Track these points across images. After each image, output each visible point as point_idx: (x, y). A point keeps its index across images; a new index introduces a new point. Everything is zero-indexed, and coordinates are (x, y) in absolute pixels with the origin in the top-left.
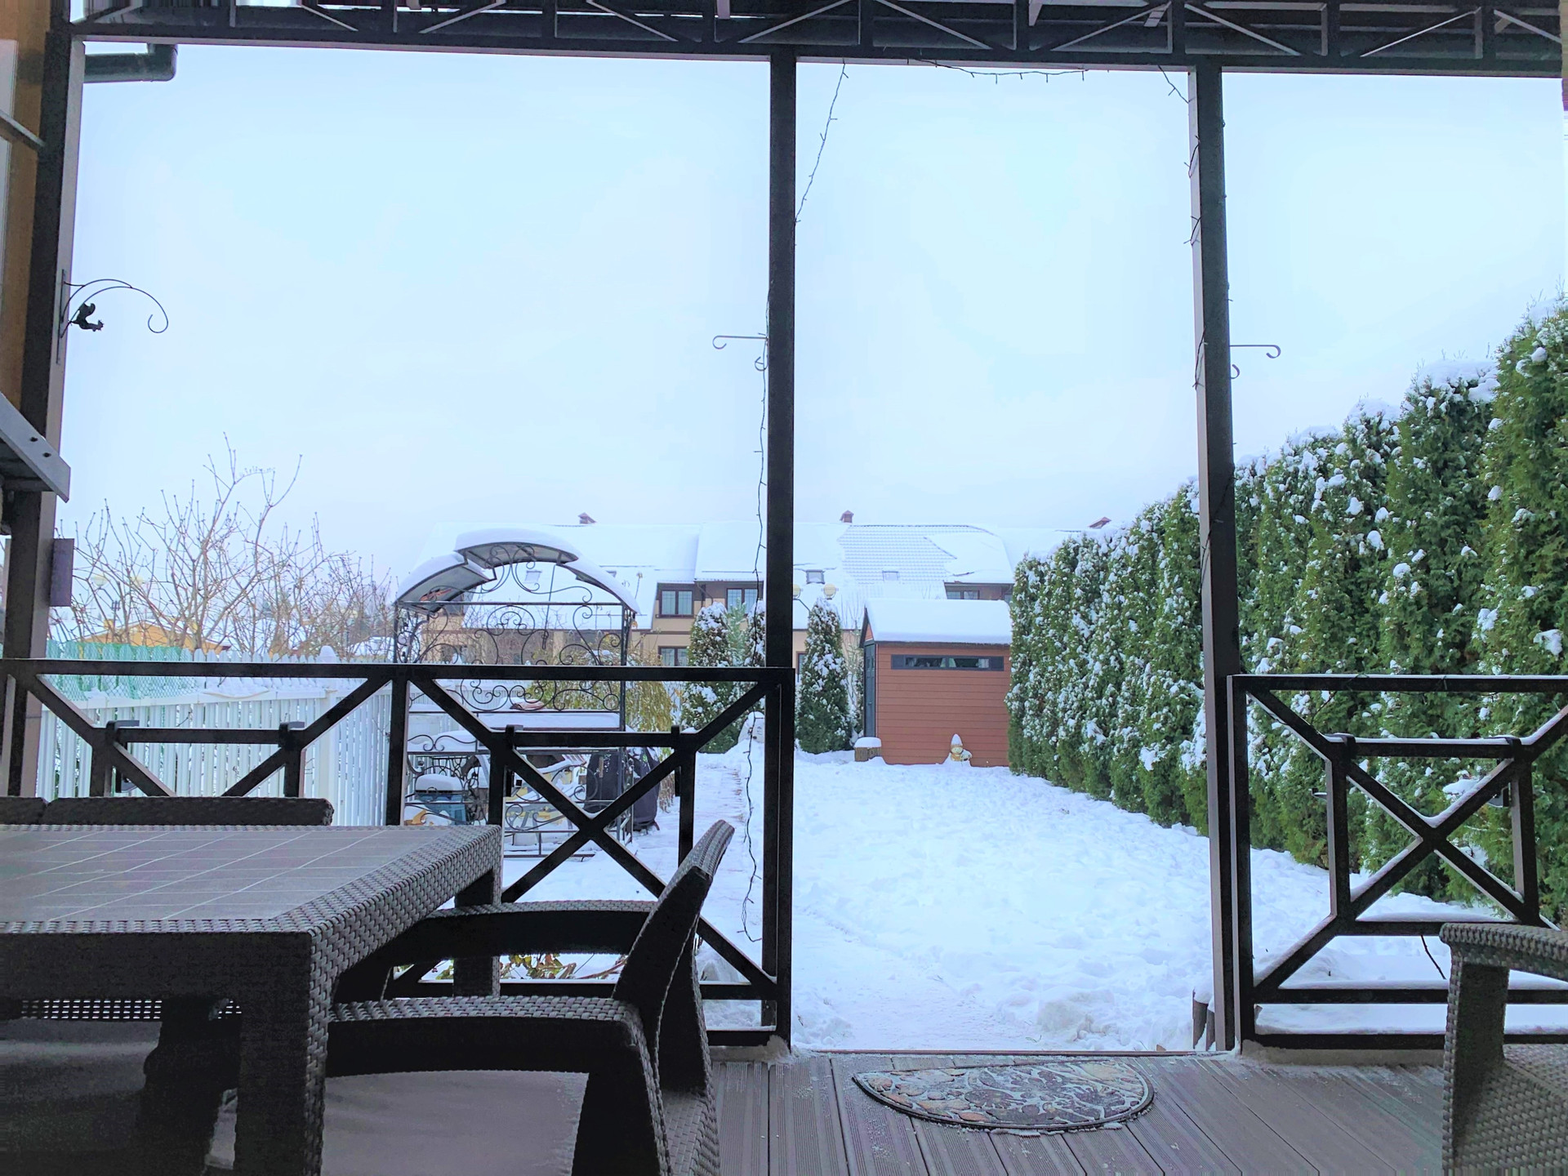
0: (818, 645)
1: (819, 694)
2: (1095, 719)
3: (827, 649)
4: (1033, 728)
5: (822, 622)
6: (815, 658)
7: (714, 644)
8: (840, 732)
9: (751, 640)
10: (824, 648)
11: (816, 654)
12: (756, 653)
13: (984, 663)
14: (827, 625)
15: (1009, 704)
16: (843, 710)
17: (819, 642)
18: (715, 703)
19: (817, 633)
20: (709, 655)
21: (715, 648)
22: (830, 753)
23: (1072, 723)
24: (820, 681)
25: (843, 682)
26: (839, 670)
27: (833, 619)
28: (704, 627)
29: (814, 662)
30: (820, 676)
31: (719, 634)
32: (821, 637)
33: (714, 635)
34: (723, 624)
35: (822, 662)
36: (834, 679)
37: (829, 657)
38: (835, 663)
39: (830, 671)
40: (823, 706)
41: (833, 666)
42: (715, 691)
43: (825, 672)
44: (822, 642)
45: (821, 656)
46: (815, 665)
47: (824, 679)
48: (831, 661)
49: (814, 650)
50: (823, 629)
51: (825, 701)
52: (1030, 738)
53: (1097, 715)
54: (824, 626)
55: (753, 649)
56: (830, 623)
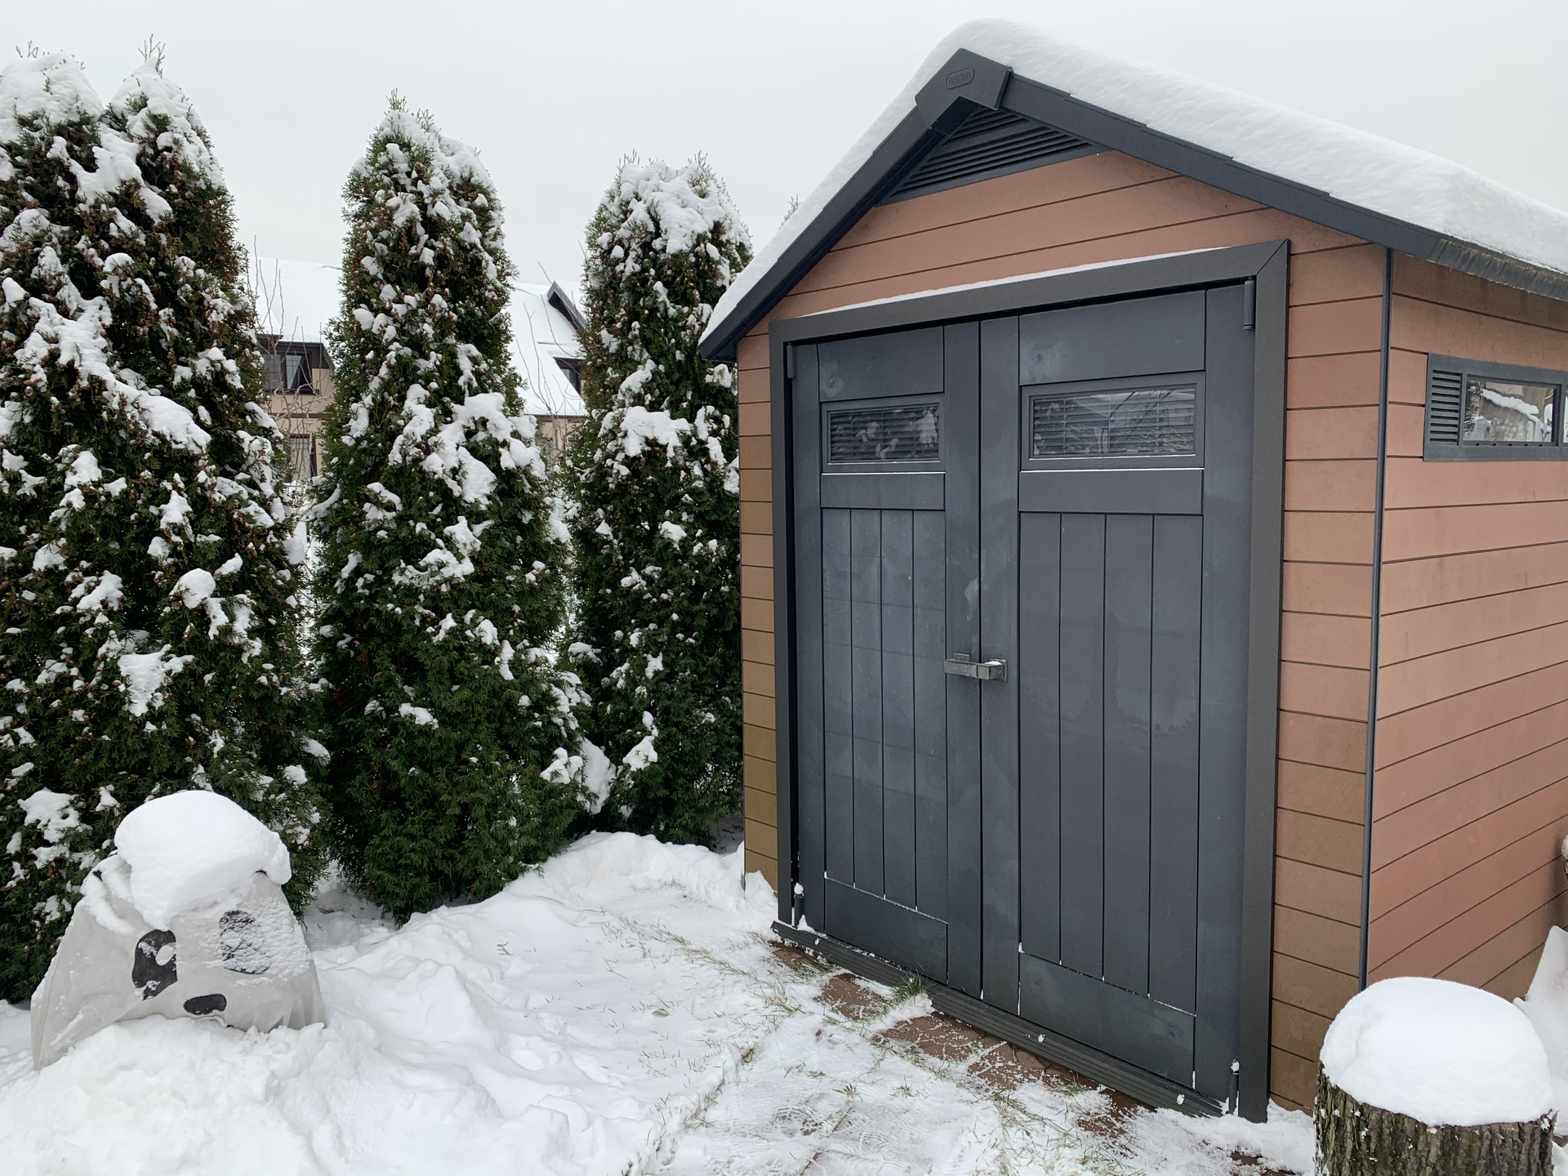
1: (457, 597)
3: (466, 365)
6: (419, 415)
11: (416, 391)
24: (461, 531)
30: (454, 507)
35: (451, 435)
43: (478, 484)
44: (442, 326)
45: (446, 398)
47: (475, 516)
49: (405, 374)
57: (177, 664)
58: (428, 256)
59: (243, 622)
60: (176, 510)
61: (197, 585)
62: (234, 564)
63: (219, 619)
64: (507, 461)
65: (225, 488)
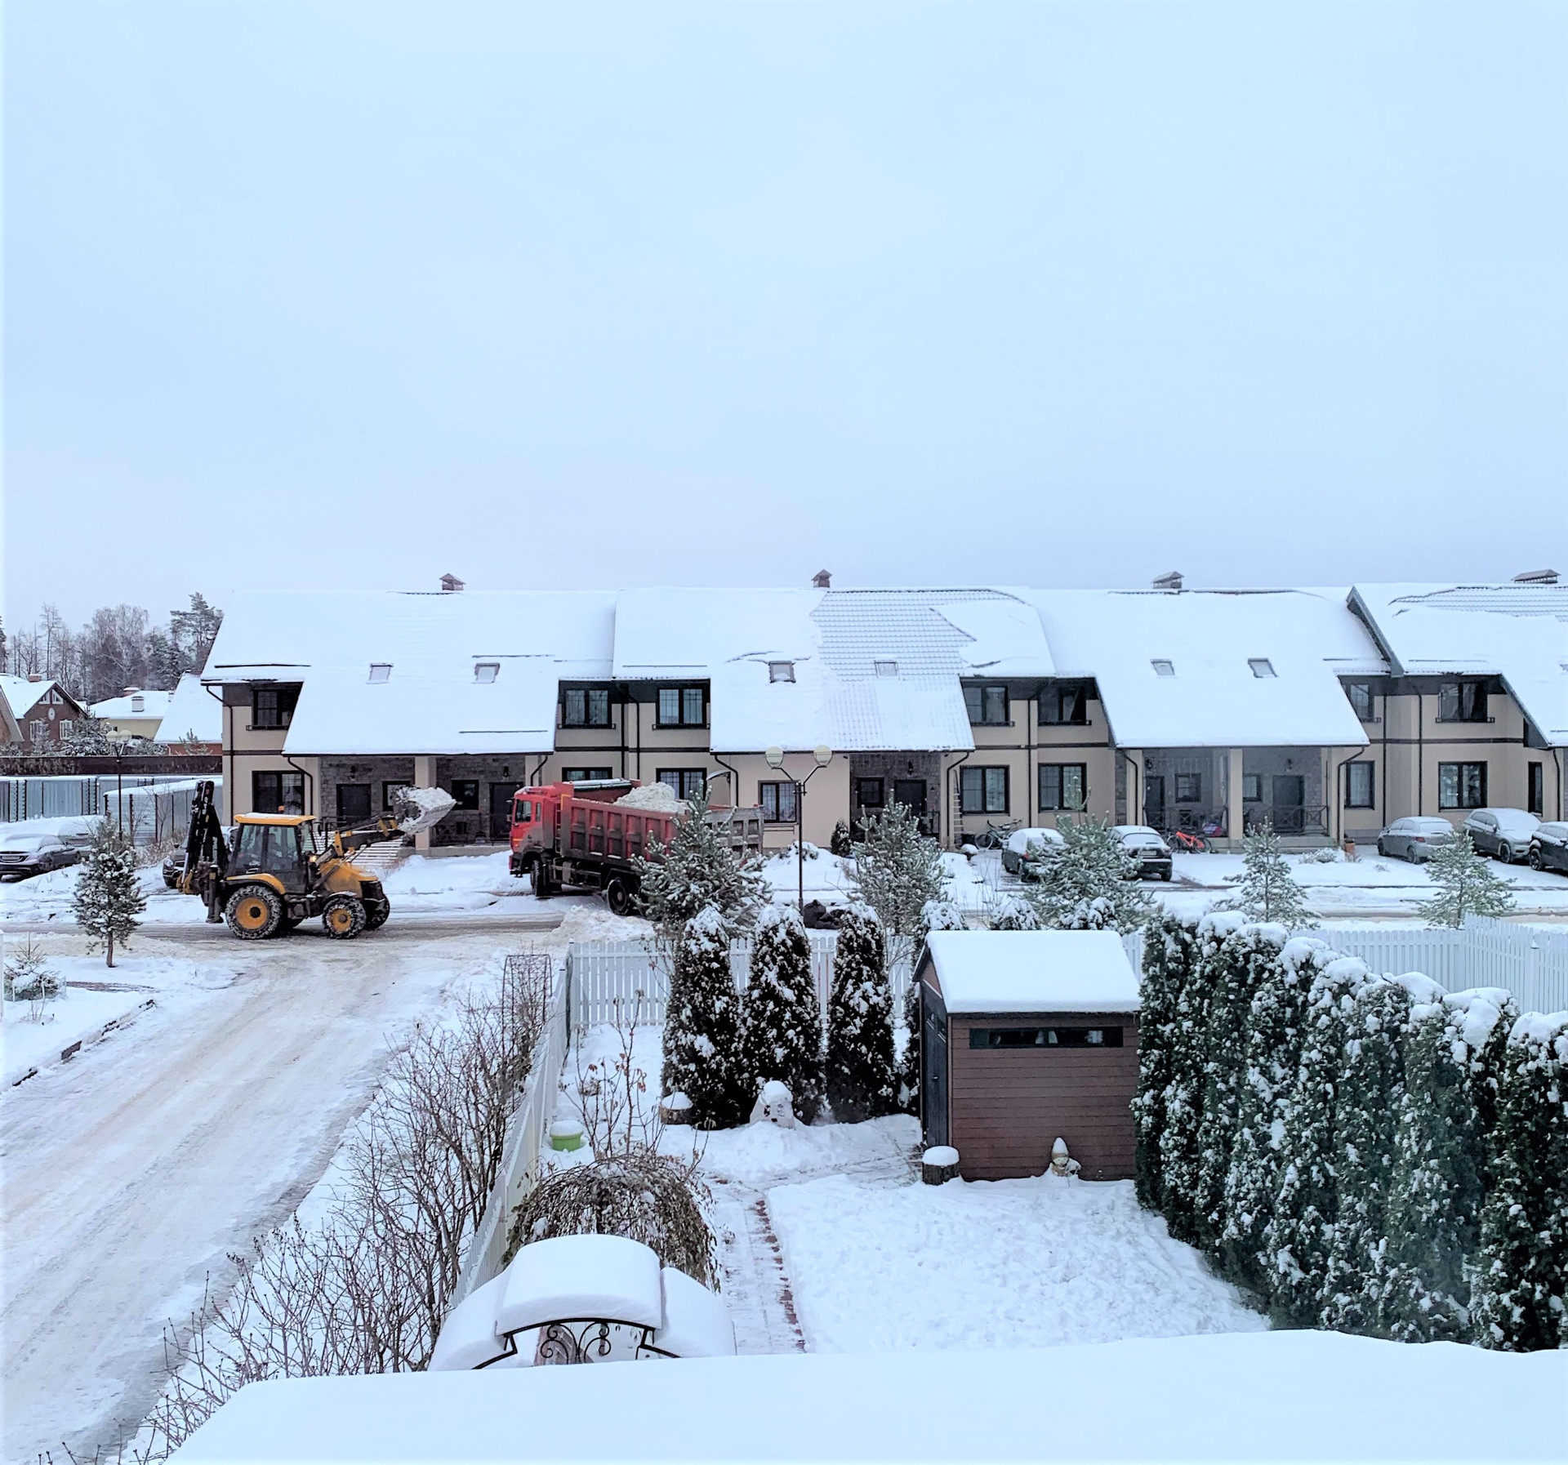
0: (853, 969)
1: (856, 1039)
2: (1289, 1246)
3: (865, 973)
4: (1180, 1176)
5: (858, 936)
6: (850, 988)
7: (708, 972)
8: (885, 1091)
9: (761, 965)
10: (860, 971)
11: (851, 981)
12: (768, 984)
13: (1096, 1037)
14: (865, 940)
15: (1137, 1113)
16: (889, 1057)
17: (854, 965)
18: (713, 1056)
19: (851, 951)
20: (703, 989)
21: (710, 977)
22: (872, 1121)
23: (1247, 1219)
24: (857, 1021)
25: (888, 1021)
26: (882, 1004)
27: (873, 931)
28: (695, 950)
29: (848, 993)
30: (857, 1014)
31: (717, 958)
32: (857, 957)
33: (710, 960)
34: (722, 944)
35: (858, 993)
36: (877, 1020)
37: (868, 986)
38: (877, 994)
39: (871, 1006)
40: (863, 1055)
41: (874, 999)
42: (712, 1039)
43: (864, 1008)
44: (858, 963)
45: (856, 986)
46: (850, 998)
47: (862, 1017)
48: (871, 992)
49: (848, 976)
50: (859, 944)
51: (864, 1049)
52: (1175, 1188)
53: (1291, 1239)
54: (860, 941)
55: (763, 979)
56: (869, 937)
57: (786, 1051)
58: (855, 945)
59: (801, 1042)
60: (788, 1016)
61: (791, 1033)
62: (799, 1029)
63: (795, 1041)
64: (871, 1002)
65: (800, 1009)
